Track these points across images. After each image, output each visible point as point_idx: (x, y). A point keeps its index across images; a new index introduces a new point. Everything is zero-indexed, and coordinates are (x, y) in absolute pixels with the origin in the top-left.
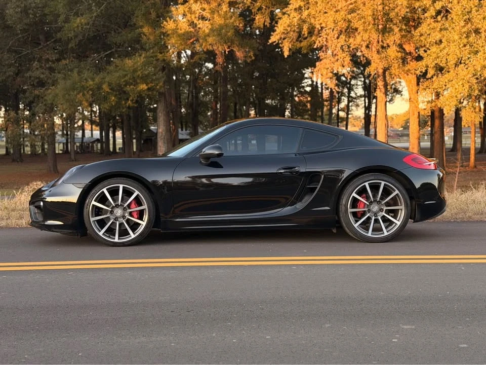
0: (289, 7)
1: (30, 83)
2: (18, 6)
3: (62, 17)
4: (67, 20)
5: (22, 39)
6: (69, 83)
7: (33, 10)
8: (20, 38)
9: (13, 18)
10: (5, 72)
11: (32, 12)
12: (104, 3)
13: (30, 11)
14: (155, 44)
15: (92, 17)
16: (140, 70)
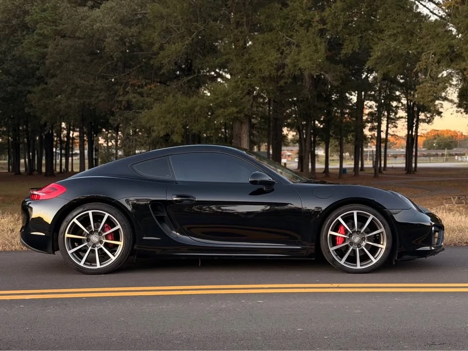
0: (384, 33)
1: (117, 106)
2: (116, 35)
3: (157, 46)
4: (161, 48)
5: (111, 66)
6: (164, 106)
7: (129, 39)
8: (109, 65)
9: (111, 46)
10: (98, 97)
11: (128, 40)
12: (195, 32)
13: (127, 40)
14: (242, 70)
15: (184, 44)
16: (231, 94)
